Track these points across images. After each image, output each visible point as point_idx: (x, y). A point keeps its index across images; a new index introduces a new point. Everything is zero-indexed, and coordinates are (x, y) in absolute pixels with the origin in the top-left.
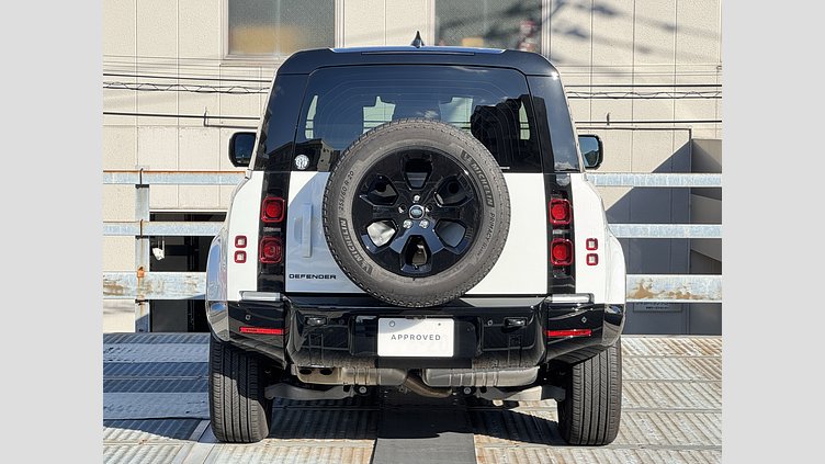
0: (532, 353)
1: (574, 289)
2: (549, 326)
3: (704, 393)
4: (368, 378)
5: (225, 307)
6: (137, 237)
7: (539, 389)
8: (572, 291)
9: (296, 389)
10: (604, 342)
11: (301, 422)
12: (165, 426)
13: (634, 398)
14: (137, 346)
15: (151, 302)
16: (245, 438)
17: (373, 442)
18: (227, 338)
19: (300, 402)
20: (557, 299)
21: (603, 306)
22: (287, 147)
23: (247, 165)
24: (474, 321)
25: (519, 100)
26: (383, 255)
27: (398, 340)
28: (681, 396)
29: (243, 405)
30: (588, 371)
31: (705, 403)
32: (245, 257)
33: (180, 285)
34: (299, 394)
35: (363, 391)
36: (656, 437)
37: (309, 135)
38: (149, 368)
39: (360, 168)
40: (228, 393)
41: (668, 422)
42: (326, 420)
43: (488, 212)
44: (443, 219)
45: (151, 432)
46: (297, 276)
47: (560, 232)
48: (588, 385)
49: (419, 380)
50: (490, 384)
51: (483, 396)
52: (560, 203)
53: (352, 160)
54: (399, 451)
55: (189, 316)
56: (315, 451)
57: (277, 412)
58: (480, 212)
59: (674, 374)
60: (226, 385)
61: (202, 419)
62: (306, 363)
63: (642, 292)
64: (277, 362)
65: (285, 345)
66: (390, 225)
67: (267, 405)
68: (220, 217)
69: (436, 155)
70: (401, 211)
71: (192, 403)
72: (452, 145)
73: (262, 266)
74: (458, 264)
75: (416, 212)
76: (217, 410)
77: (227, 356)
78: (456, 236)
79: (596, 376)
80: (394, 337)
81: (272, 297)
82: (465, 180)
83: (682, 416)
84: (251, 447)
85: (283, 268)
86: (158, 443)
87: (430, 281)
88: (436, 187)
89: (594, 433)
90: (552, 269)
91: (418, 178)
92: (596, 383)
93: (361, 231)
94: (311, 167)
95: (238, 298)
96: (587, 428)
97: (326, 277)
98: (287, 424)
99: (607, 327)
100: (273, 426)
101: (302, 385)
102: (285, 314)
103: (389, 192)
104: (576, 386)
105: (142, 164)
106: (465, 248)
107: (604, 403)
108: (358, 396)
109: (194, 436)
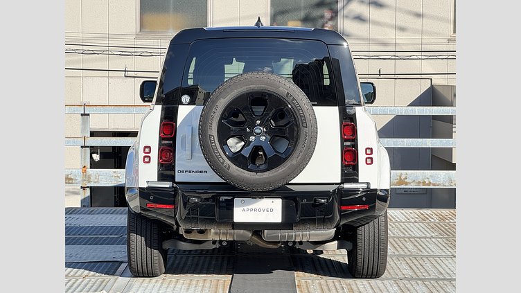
0: (331, 220)
1: (358, 180)
2: (342, 203)
3: (440, 245)
4: (228, 236)
5: (137, 191)
6: (82, 147)
7: (336, 242)
8: (356, 181)
9: (182, 243)
10: (377, 213)
11: (185, 264)
12: (99, 267)
13: (396, 248)
14: (82, 216)
15: (91, 188)
16: (150, 274)
17: (231, 276)
18: (138, 211)
19: (185, 251)
20: (347, 186)
21: (376, 190)
22: (177, 89)
23: (151, 101)
24: (295, 200)
25: (323, 60)
26: (237, 158)
27: (247, 212)
28: (425, 246)
29: (149, 253)
30: (367, 232)
31: (440, 251)
32: (150, 160)
33: (109, 177)
34: (184, 246)
35: (225, 244)
36: (409, 273)
37: (190, 82)
38: (90, 230)
39: (222, 104)
40: (139, 245)
41: (417, 263)
42: (201, 262)
43: (303, 131)
44: (275, 135)
45: (90, 270)
46: (183, 172)
47: (349, 143)
48: (367, 240)
49: (260, 237)
50: (305, 240)
51: (301, 247)
52: (349, 126)
53: (217, 99)
54: (247, 282)
55: (115, 197)
56: (194, 282)
57: (170, 257)
58: (298, 131)
59: (421, 233)
60: (138, 241)
61: (122, 262)
62: (188, 227)
63: (401, 182)
64: (170, 226)
65: (175, 215)
66: (241, 139)
67: (164, 253)
68: (134, 134)
69: (270, 95)
70: (248, 130)
71: (116, 252)
72: (281, 89)
73: (161, 165)
74: (284, 164)
75: (258, 131)
76: (132, 257)
77: (139, 222)
78: (283, 146)
79: (372, 234)
80: (244, 210)
81: (167, 185)
82: (289, 111)
83: (425, 259)
84: (154, 279)
85: (174, 167)
86: (95, 277)
87: (267, 175)
88: (270, 115)
89: (370, 271)
90: (343, 167)
91: (259, 110)
92: (372, 239)
93: (223, 143)
94: (192, 103)
95: (145, 185)
96: (366, 267)
97: (201, 172)
98: (177, 265)
99: (378, 203)
100: (168, 266)
101: (185, 240)
102: (175, 196)
103: (241, 118)
104: (359, 241)
105: (86, 101)
106: (288, 154)
107: (376, 251)
108: (222, 247)
109: (117, 273)
